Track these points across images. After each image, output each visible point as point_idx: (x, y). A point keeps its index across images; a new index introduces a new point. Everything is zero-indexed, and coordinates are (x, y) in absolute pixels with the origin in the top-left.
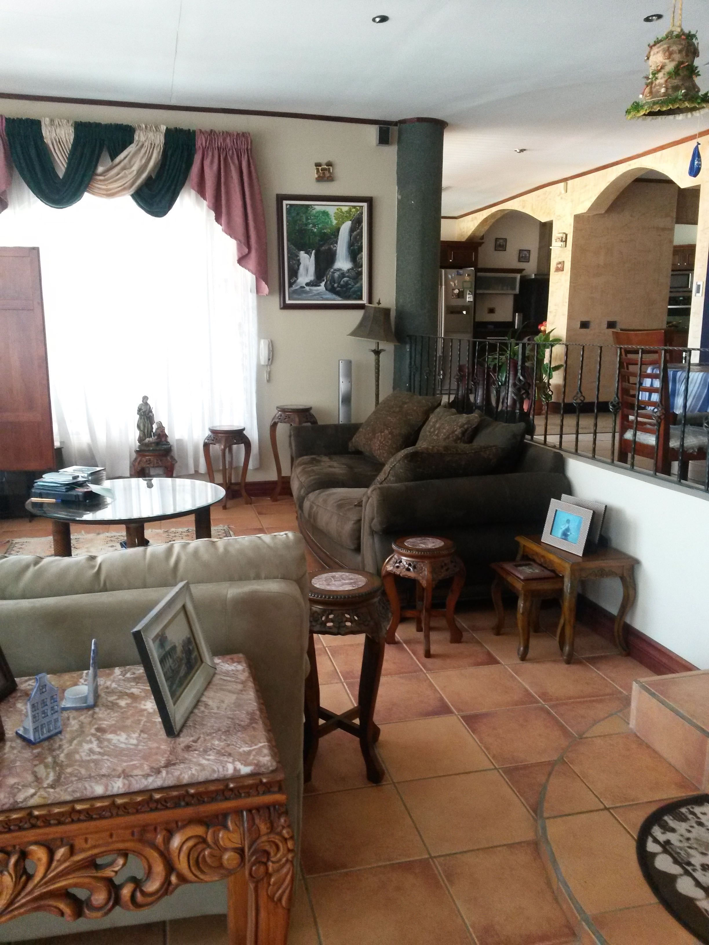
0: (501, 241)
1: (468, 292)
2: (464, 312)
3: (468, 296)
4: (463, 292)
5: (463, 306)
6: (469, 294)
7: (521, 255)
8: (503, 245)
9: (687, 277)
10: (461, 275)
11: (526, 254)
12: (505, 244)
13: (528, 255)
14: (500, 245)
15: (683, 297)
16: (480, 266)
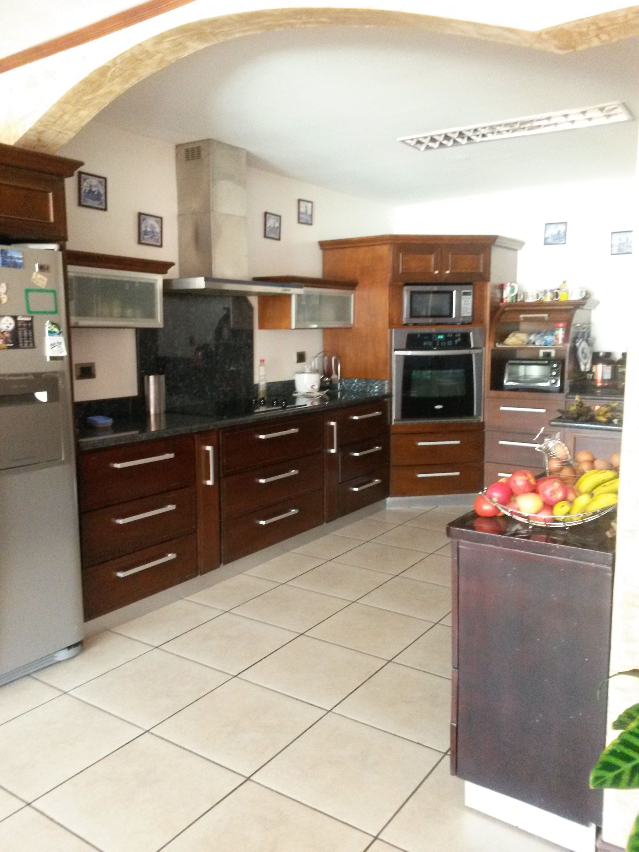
0: (94, 181)
1: (48, 327)
2: (42, 396)
3: (49, 340)
4: (29, 326)
5: (37, 375)
6: (51, 333)
7: (143, 229)
8: (99, 194)
9: (447, 296)
10: (15, 265)
11: (153, 227)
12: (102, 191)
13: (158, 230)
14: (90, 191)
15: (445, 334)
16: (71, 246)
